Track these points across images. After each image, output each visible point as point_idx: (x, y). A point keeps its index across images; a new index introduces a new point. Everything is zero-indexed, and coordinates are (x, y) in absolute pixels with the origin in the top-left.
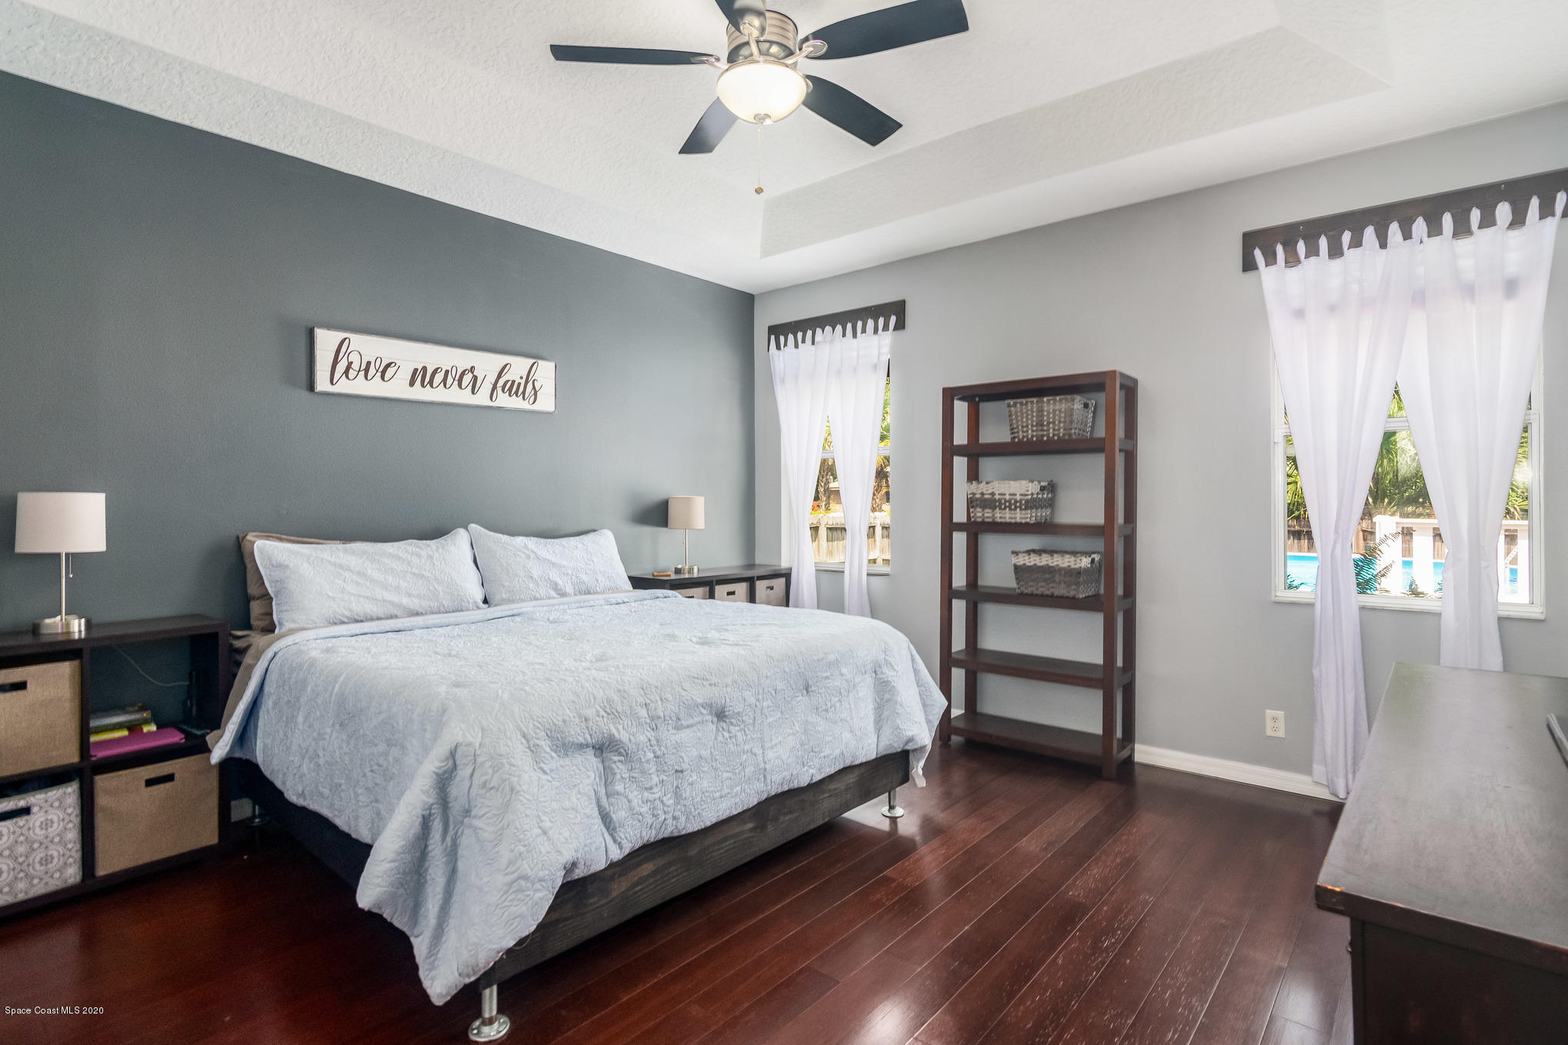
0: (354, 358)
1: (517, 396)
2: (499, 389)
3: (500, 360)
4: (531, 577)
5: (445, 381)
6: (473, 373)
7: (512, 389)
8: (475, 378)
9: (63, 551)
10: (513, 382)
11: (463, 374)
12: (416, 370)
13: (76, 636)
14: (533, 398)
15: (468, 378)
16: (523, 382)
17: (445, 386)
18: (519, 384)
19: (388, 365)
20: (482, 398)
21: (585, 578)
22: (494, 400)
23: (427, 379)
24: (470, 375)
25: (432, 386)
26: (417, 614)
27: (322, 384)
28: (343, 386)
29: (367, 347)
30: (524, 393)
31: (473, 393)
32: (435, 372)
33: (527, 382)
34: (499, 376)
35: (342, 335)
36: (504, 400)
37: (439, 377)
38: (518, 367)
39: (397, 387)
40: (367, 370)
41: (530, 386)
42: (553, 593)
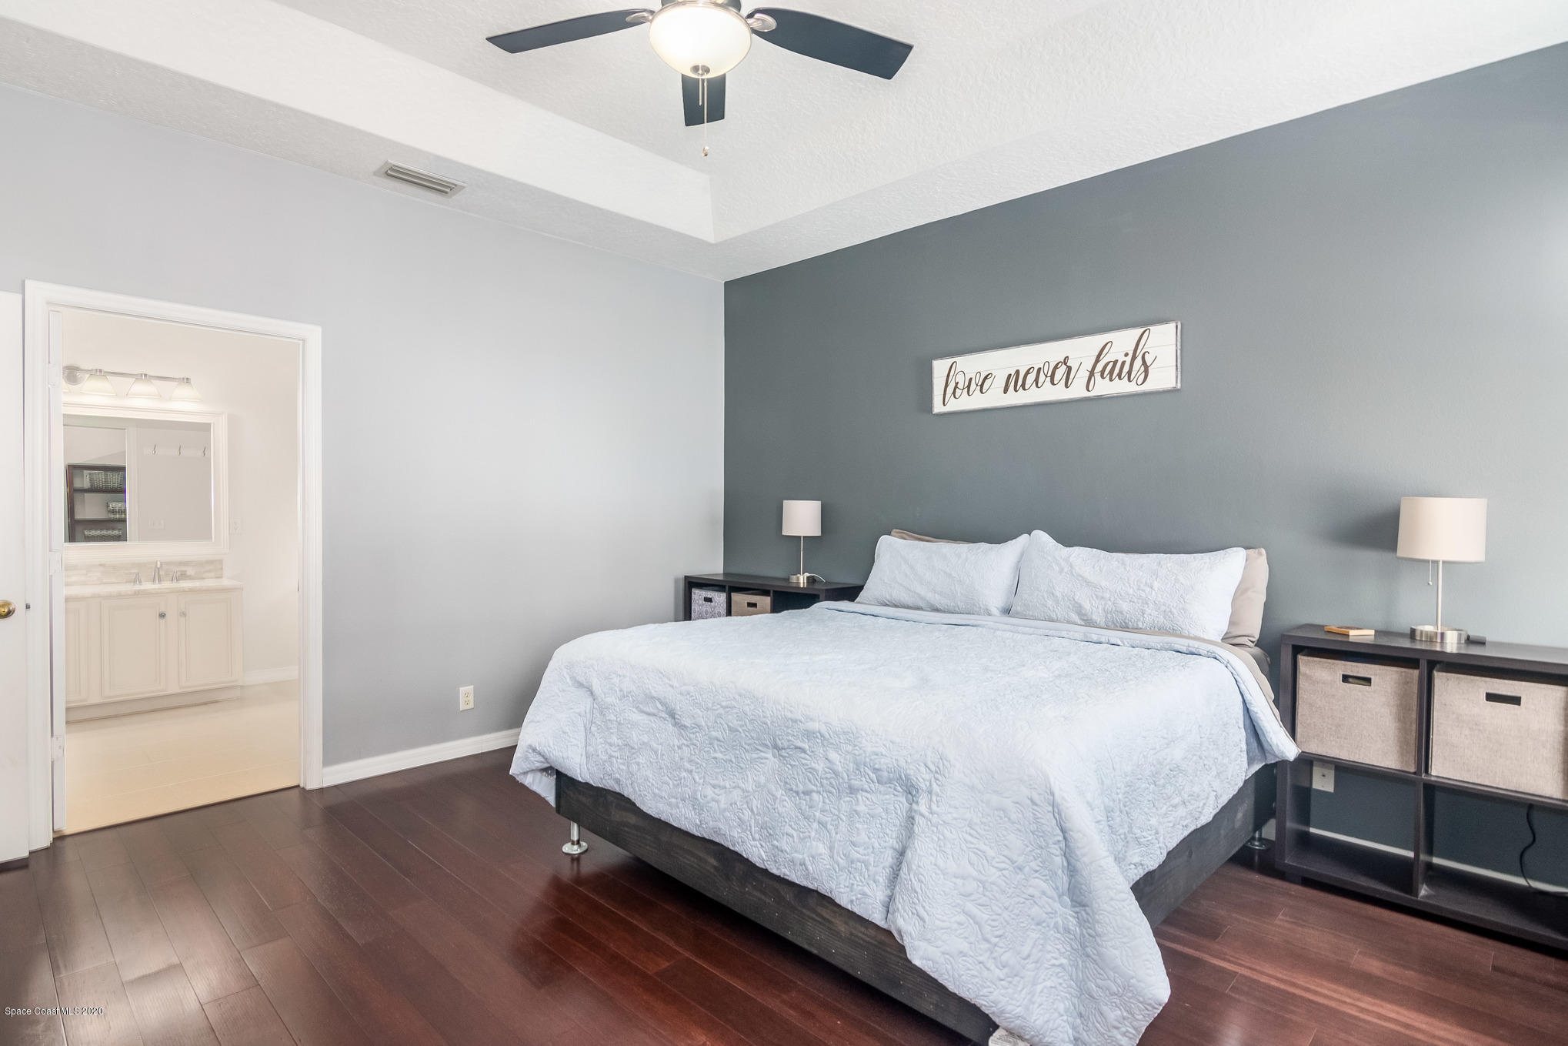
0: (960, 379)
1: (1120, 379)
2: (1097, 376)
3: (1097, 341)
4: (1053, 594)
5: (1037, 380)
6: (1066, 364)
7: (1113, 371)
8: (1069, 369)
9: (802, 535)
10: (1116, 362)
11: (1056, 367)
12: (1010, 375)
13: (802, 586)
14: (1142, 377)
15: (1061, 372)
16: (1128, 359)
17: (1037, 386)
18: (1124, 363)
19: (986, 378)
20: (1077, 390)
21: (1125, 606)
22: (1090, 388)
23: (1020, 383)
24: (1064, 367)
25: (1024, 389)
26: (937, 610)
27: (938, 408)
28: (953, 405)
29: (971, 365)
30: (1129, 373)
31: (1067, 386)
32: (1028, 373)
33: (1134, 358)
34: (1097, 360)
35: (950, 361)
36: (1104, 387)
37: (1031, 378)
38: (1122, 342)
39: (994, 397)
40: (969, 387)
41: (1138, 362)
42: (1075, 617)
